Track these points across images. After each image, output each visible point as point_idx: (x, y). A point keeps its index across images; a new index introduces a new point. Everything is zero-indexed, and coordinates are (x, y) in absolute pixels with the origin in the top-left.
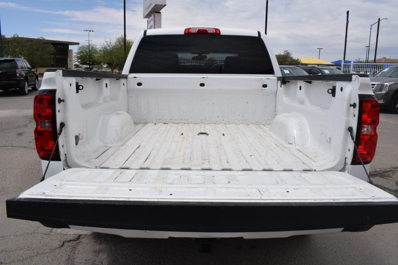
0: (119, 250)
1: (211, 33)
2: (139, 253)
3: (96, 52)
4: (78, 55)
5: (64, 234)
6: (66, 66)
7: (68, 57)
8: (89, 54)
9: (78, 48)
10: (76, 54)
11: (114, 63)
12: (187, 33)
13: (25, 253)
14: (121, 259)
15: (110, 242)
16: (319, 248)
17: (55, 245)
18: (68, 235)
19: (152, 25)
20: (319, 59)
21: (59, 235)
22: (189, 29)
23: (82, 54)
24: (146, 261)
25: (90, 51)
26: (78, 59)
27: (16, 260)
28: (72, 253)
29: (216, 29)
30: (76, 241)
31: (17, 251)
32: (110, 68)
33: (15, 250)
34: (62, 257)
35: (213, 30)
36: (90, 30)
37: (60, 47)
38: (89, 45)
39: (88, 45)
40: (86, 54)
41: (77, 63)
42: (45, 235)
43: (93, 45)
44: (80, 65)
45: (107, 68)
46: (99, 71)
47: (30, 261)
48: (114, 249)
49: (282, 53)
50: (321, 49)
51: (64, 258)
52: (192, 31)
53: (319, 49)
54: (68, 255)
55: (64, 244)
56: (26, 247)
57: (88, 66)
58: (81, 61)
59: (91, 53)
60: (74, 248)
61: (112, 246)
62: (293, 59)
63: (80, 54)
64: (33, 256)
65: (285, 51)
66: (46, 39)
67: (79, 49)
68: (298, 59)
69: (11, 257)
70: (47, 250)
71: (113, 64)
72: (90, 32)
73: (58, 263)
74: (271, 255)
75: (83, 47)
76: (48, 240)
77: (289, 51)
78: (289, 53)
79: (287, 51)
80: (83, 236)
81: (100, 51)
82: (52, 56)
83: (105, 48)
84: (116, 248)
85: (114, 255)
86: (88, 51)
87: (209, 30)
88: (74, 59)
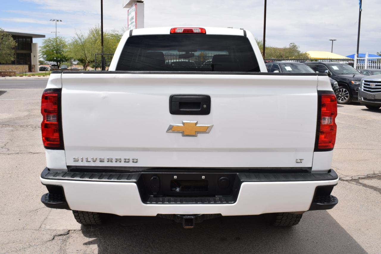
0: (108, 241)
1: (197, 33)
2: (128, 244)
3: (64, 46)
4: (44, 50)
5: (53, 230)
6: (29, 63)
7: (31, 52)
8: (56, 49)
9: (43, 41)
10: (40, 48)
11: (88, 59)
12: (173, 32)
13: (17, 245)
14: (111, 249)
15: (99, 236)
16: (301, 239)
17: (46, 238)
18: (58, 231)
19: (133, 17)
20: (332, 52)
21: (49, 230)
22: (174, 29)
23: (48, 48)
24: (135, 250)
25: (57, 45)
26: (44, 55)
27: (10, 251)
28: (63, 245)
29: (202, 29)
30: (66, 235)
31: (9, 244)
32: (82, 65)
33: (8, 243)
34: (54, 248)
35: (199, 30)
36: (57, 19)
37: (22, 40)
38: (57, 38)
39: (55, 37)
40: (53, 48)
41: (42, 59)
42: (35, 231)
43: (61, 38)
44: (45, 62)
45: (78, 66)
46: (68, 69)
47: (23, 252)
48: (103, 241)
49: (288, 47)
50: (334, 40)
51: (56, 249)
52: (178, 31)
53: (331, 40)
54: (59, 246)
55: (55, 238)
56: (18, 241)
57: (55, 63)
58: (47, 56)
59: (59, 47)
60: (65, 240)
61: (101, 239)
62: (300, 53)
63: (46, 48)
64: (26, 248)
65: (291, 44)
66: (5, 31)
67: (45, 43)
68: (306, 54)
69: (4, 249)
70: (39, 243)
71: (85, 61)
72: (57, 22)
73: (52, 253)
74: (254, 245)
75: (49, 40)
76: (38, 234)
77: (296, 44)
78: (295, 46)
79: (294, 43)
80: (73, 231)
81: (70, 45)
82: (13, 51)
83: (76, 41)
84: (105, 240)
85: (104, 246)
86: (56, 45)
87: (194, 30)
88: (39, 55)
